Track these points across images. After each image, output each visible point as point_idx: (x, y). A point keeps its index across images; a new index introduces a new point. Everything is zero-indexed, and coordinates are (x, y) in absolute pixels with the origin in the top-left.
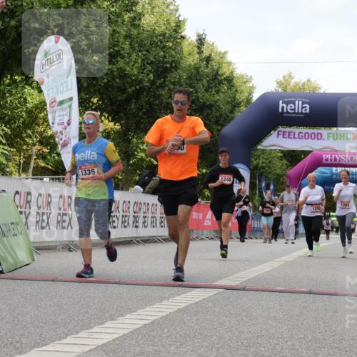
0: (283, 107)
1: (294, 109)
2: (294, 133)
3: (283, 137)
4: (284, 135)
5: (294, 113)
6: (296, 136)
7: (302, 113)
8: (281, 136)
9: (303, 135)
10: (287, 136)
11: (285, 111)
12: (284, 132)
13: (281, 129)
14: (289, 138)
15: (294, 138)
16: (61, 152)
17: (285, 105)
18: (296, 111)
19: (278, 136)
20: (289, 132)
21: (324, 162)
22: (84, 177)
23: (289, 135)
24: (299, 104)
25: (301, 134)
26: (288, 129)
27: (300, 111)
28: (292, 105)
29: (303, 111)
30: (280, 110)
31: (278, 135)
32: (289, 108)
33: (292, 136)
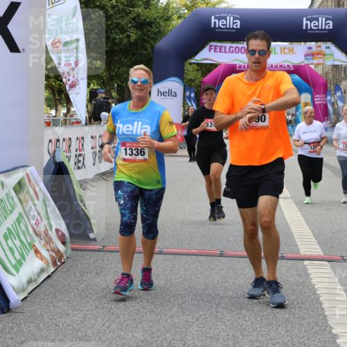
0: (215, 23)
1: (226, 25)
2: (225, 47)
3: (215, 51)
4: (215, 49)
5: (226, 28)
6: (227, 50)
7: (233, 28)
8: (212, 51)
9: (234, 49)
10: (218, 50)
11: (217, 26)
12: (215, 46)
13: (213, 43)
14: (220, 52)
15: (225, 52)
16: (69, 93)
17: (217, 21)
18: (228, 27)
19: (210, 51)
20: (220, 47)
21: (237, 68)
22: (128, 157)
23: (220, 49)
24: (230, 19)
25: (231, 49)
26: (219, 44)
27: (231, 27)
28: (224, 21)
29: (235, 27)
30: (213, 26)
31: (210, 49)
32: (220, 24)
33: (223, 50)
